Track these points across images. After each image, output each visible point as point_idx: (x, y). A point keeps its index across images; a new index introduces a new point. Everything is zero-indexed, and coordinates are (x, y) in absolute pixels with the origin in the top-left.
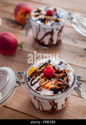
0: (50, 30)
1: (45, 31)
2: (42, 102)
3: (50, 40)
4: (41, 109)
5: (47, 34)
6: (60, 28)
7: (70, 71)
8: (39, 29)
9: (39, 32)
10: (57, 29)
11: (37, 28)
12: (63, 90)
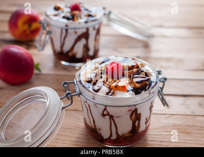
0: (84, 30)
1: (76, 33)
2: (117, 117)
3: (85, 49)
4: (114, 137)
5: (79, 39)
6: (97, 27)
7: (145, 65)
8: (67, 30)
9: (66, 36)
10: (94, 29)
11: (62, 29)
12: (147, 88)
